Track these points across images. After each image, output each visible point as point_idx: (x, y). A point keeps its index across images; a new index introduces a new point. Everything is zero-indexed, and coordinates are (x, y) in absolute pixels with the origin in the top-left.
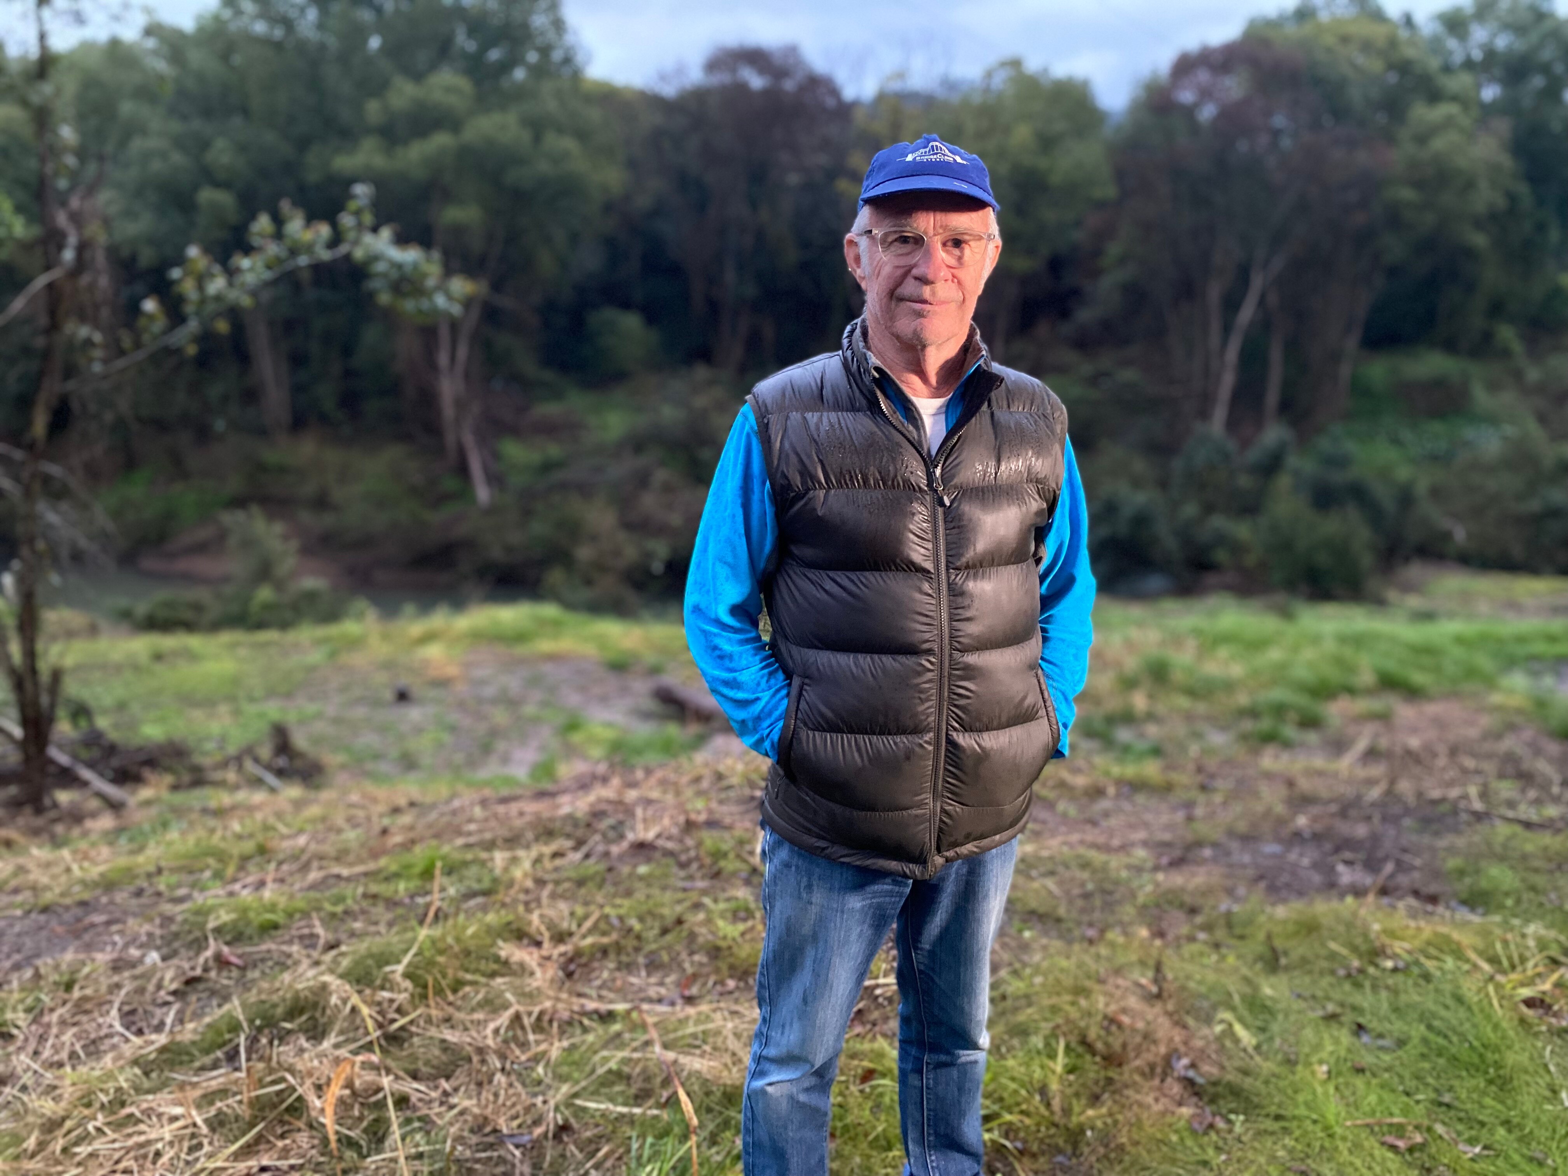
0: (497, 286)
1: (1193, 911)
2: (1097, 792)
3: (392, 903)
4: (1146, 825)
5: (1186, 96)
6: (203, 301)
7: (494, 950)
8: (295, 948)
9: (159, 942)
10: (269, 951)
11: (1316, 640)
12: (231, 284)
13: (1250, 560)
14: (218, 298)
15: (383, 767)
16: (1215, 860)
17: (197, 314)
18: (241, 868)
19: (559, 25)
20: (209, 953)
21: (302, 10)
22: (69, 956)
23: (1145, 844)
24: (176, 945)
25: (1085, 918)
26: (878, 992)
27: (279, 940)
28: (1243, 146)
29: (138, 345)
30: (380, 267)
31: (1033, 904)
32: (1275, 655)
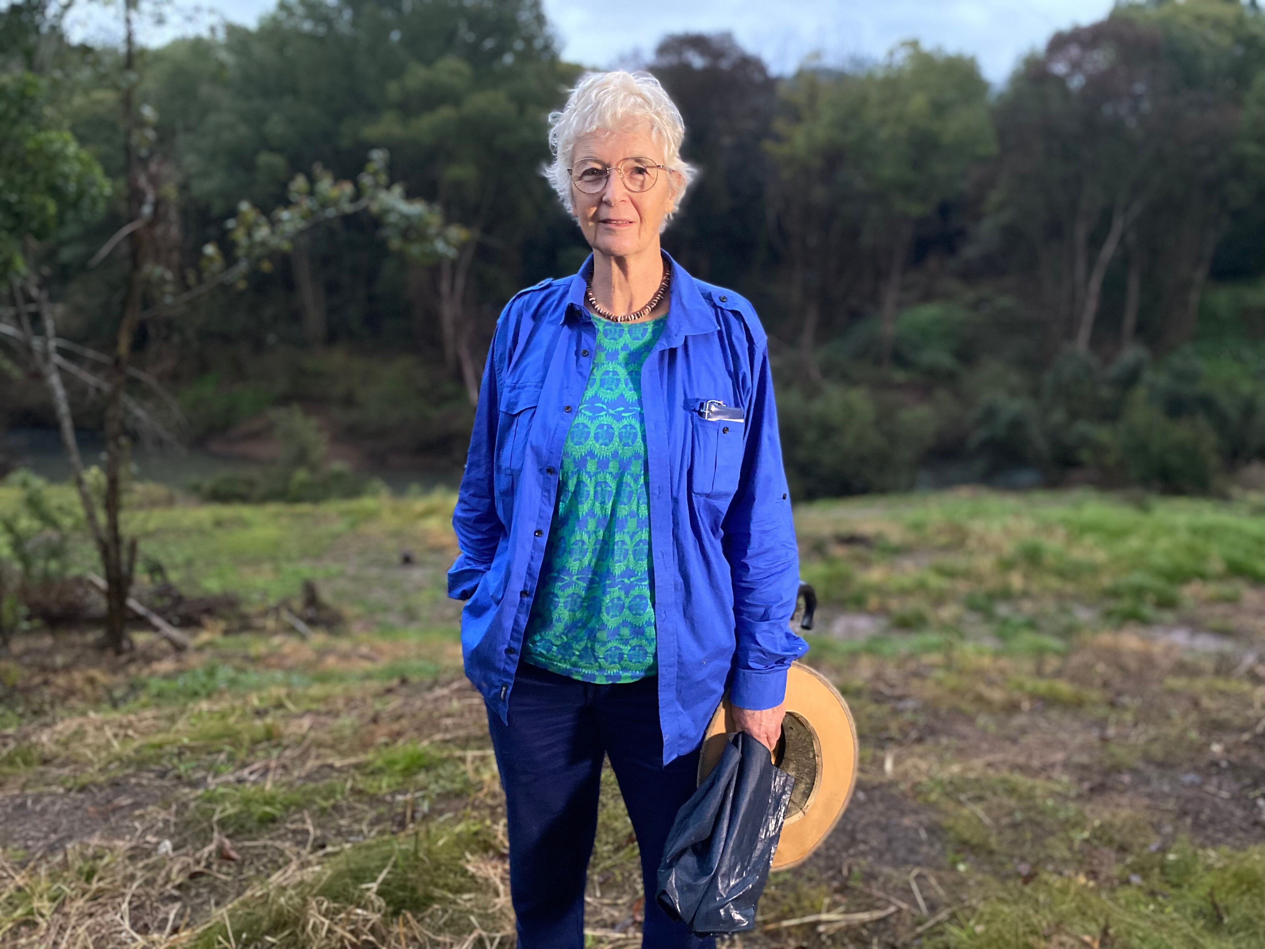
0: (487, 230)
1: (1123, 849)
2: (1013, 708)
3: (374, 800)
4: (1064, 746)
5: (1060, 68)
6: (252, 245)
7: (462, 862)
8: (287, 845)
9: (172, 829)
10: (265, 847)
11: (1171, 530)
12: (273, 232)
13: (1111, 459)
14: (263, 244)
15: (391, 618)
16: (1134, 786)
17: (248, 256)
18: (252, 751)
19: (540, 19)
20: (212, 847)
21: (340, 11)
22: (95, 841)
23: (1066, 765)
24: (186, 834)
25: (1017, 852)
26: (821, 929)
27: (274, 834)
28: (1108, 110)
29: (200, 280)
30: (392, 218)
31: (967, 835)
32: (1134, 543)
